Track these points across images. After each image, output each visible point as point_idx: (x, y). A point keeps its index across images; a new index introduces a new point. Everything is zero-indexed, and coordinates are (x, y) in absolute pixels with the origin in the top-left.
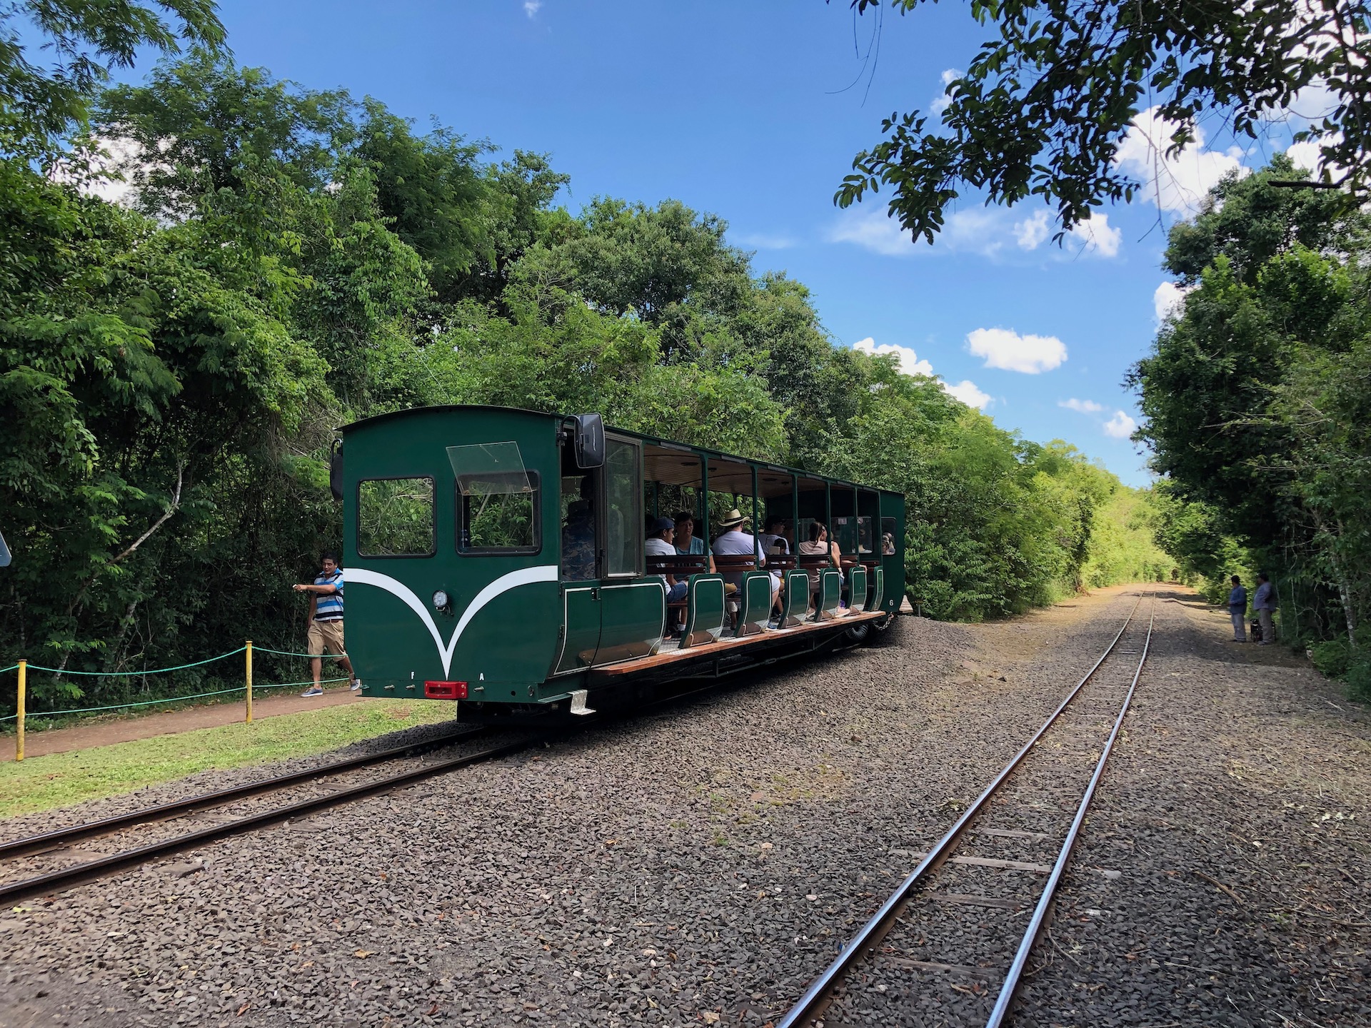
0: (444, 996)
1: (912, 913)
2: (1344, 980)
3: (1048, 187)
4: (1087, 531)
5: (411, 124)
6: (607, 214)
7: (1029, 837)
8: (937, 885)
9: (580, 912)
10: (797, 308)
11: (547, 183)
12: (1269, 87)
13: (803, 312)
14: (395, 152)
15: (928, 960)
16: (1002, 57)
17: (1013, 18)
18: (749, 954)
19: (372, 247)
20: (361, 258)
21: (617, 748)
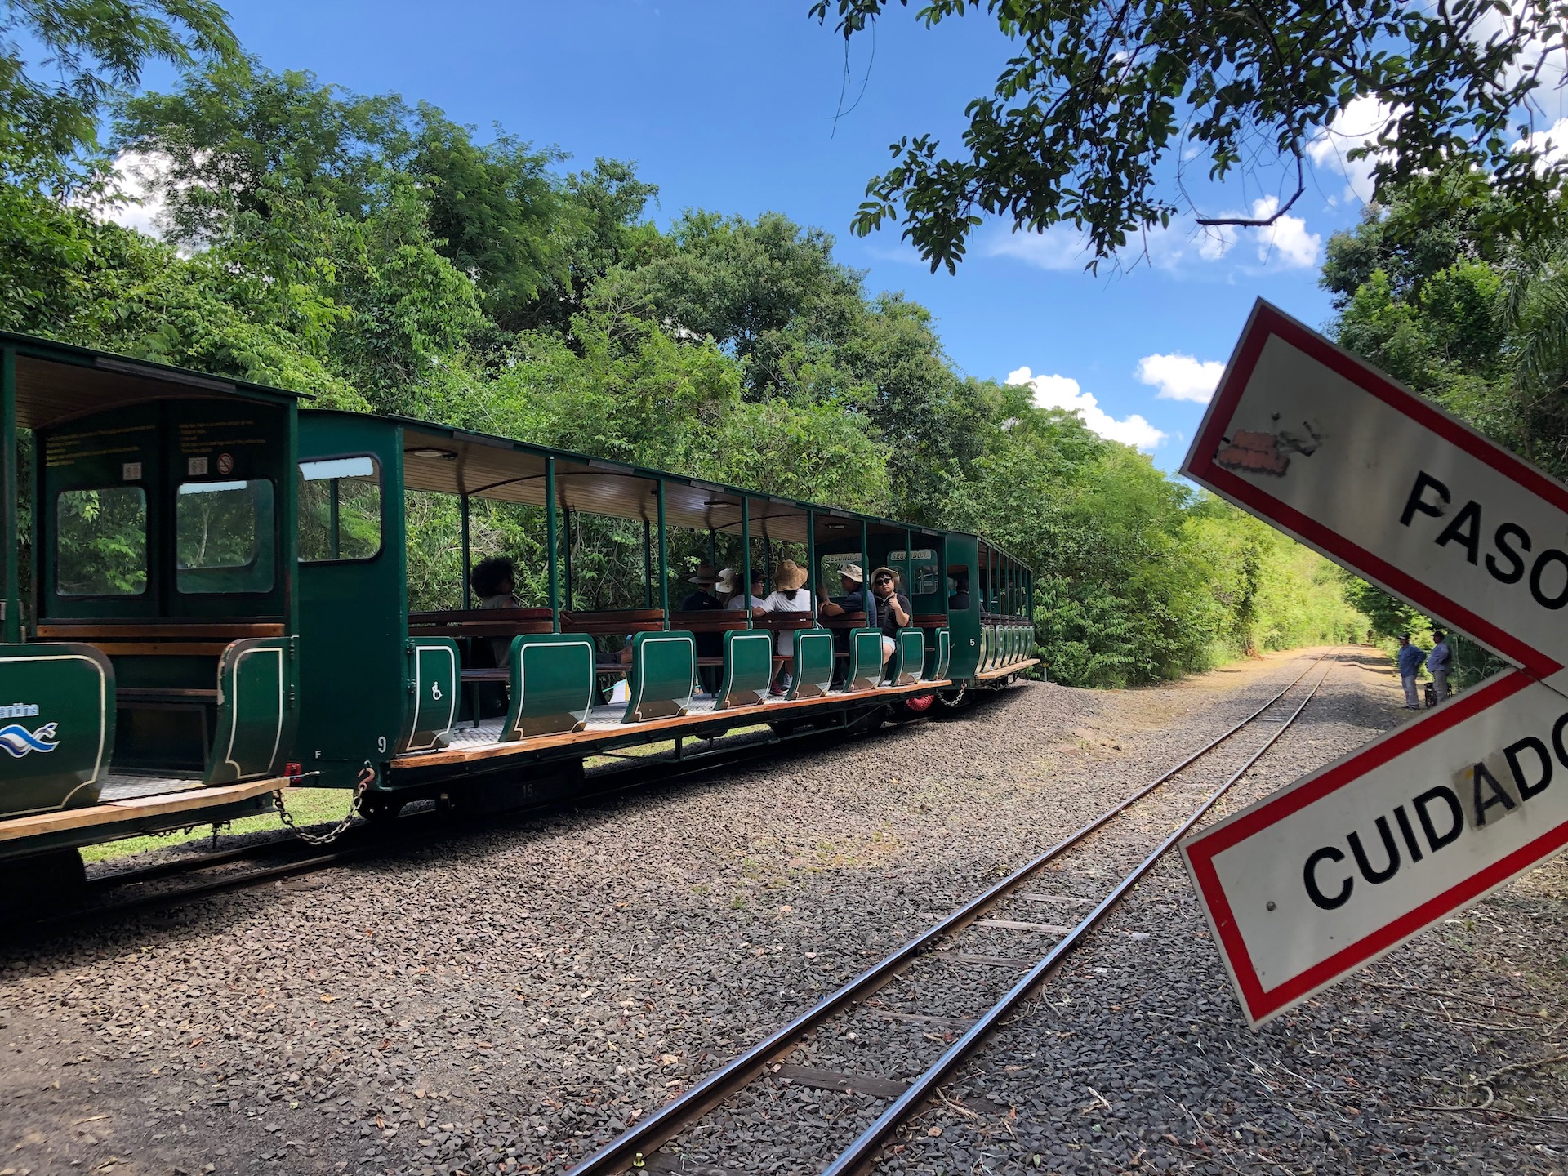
0: (399, 1034)
1: (915, 970)
2: (1347, 1035)
3: (1079, 212)
4: (1254, 586)
5: (472, 133)
6: (700, 231)
7: (1069, 902)
8: (950, 945)
9: (569, 969)
10: (914, 334)
11: (634, 195)
12: (1313, 102)
13: (921, 337)
14: (453, 164)
15: (913, 1013)
16: (1030, 74)
17: (1038, 33)
18: (728, 1006)
19: (420, 273)
20: (408, 285)
21: (650, 813)
